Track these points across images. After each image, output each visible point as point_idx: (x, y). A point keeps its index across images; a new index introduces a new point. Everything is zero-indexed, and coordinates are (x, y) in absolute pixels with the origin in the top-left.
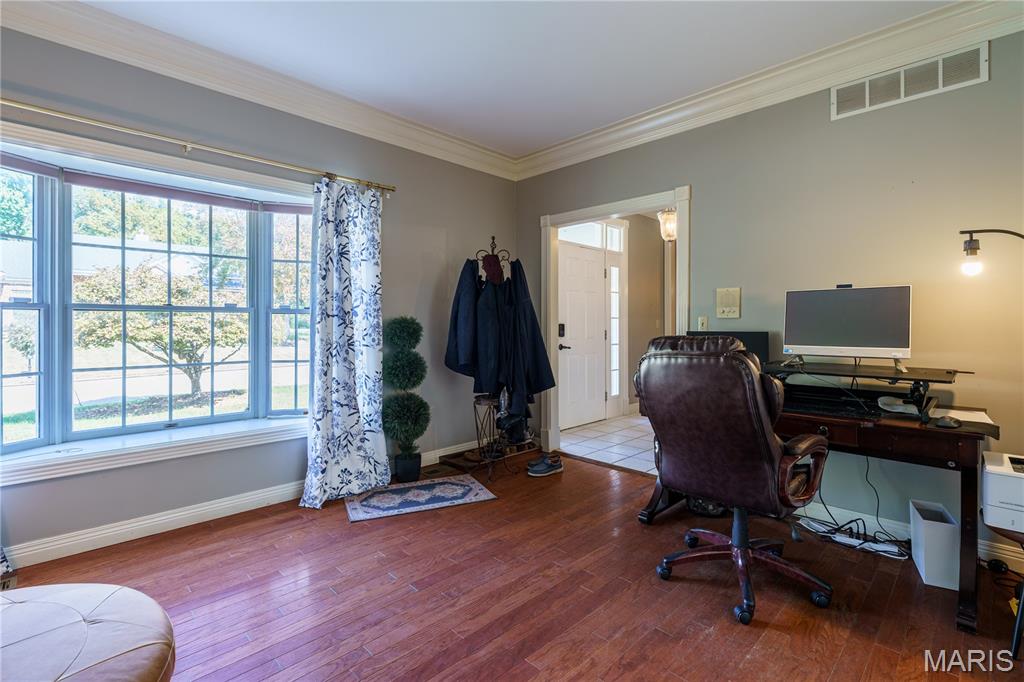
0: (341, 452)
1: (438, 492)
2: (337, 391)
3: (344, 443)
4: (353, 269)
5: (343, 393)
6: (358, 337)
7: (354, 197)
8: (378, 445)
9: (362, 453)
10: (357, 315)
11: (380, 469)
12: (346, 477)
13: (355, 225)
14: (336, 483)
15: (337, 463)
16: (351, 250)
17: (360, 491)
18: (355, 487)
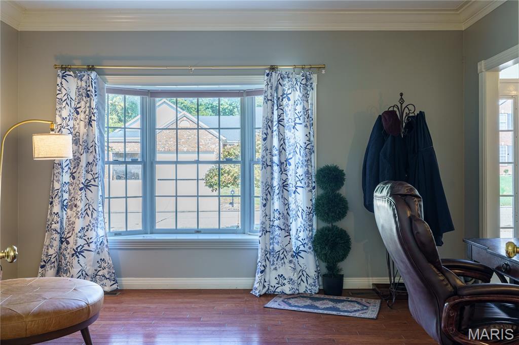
0: (280, 262)
1: (339, 306)
2: (279, 219)
3: (282, 256)
4: (287, 131)
5: (282, 220)
6: (291, 181)
7: (287, 79)
8: (309, 263)
9: (292, 265)
10: (290, 165)
11: (310, 281)
12: (282, 281)
13: (289, 99)
14: (274, 282)
15: (275, 269)
16: (285, 118)
17: (290, 293)
18: (287, 289)
